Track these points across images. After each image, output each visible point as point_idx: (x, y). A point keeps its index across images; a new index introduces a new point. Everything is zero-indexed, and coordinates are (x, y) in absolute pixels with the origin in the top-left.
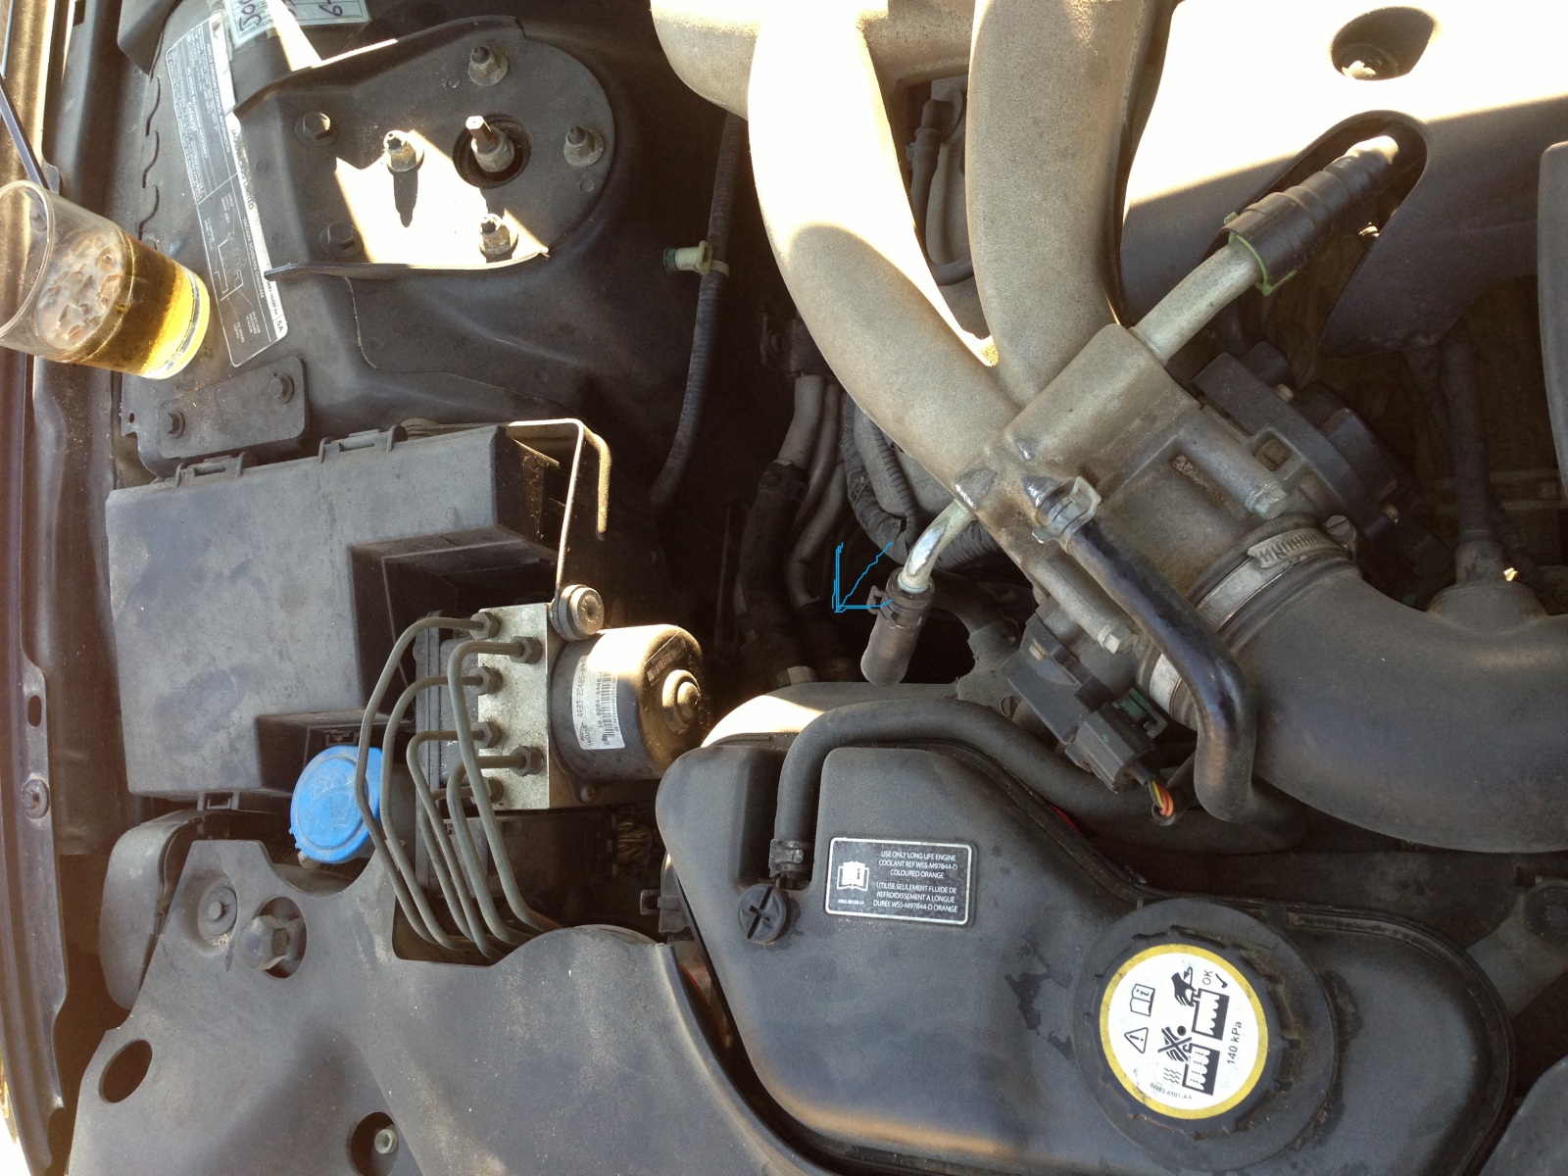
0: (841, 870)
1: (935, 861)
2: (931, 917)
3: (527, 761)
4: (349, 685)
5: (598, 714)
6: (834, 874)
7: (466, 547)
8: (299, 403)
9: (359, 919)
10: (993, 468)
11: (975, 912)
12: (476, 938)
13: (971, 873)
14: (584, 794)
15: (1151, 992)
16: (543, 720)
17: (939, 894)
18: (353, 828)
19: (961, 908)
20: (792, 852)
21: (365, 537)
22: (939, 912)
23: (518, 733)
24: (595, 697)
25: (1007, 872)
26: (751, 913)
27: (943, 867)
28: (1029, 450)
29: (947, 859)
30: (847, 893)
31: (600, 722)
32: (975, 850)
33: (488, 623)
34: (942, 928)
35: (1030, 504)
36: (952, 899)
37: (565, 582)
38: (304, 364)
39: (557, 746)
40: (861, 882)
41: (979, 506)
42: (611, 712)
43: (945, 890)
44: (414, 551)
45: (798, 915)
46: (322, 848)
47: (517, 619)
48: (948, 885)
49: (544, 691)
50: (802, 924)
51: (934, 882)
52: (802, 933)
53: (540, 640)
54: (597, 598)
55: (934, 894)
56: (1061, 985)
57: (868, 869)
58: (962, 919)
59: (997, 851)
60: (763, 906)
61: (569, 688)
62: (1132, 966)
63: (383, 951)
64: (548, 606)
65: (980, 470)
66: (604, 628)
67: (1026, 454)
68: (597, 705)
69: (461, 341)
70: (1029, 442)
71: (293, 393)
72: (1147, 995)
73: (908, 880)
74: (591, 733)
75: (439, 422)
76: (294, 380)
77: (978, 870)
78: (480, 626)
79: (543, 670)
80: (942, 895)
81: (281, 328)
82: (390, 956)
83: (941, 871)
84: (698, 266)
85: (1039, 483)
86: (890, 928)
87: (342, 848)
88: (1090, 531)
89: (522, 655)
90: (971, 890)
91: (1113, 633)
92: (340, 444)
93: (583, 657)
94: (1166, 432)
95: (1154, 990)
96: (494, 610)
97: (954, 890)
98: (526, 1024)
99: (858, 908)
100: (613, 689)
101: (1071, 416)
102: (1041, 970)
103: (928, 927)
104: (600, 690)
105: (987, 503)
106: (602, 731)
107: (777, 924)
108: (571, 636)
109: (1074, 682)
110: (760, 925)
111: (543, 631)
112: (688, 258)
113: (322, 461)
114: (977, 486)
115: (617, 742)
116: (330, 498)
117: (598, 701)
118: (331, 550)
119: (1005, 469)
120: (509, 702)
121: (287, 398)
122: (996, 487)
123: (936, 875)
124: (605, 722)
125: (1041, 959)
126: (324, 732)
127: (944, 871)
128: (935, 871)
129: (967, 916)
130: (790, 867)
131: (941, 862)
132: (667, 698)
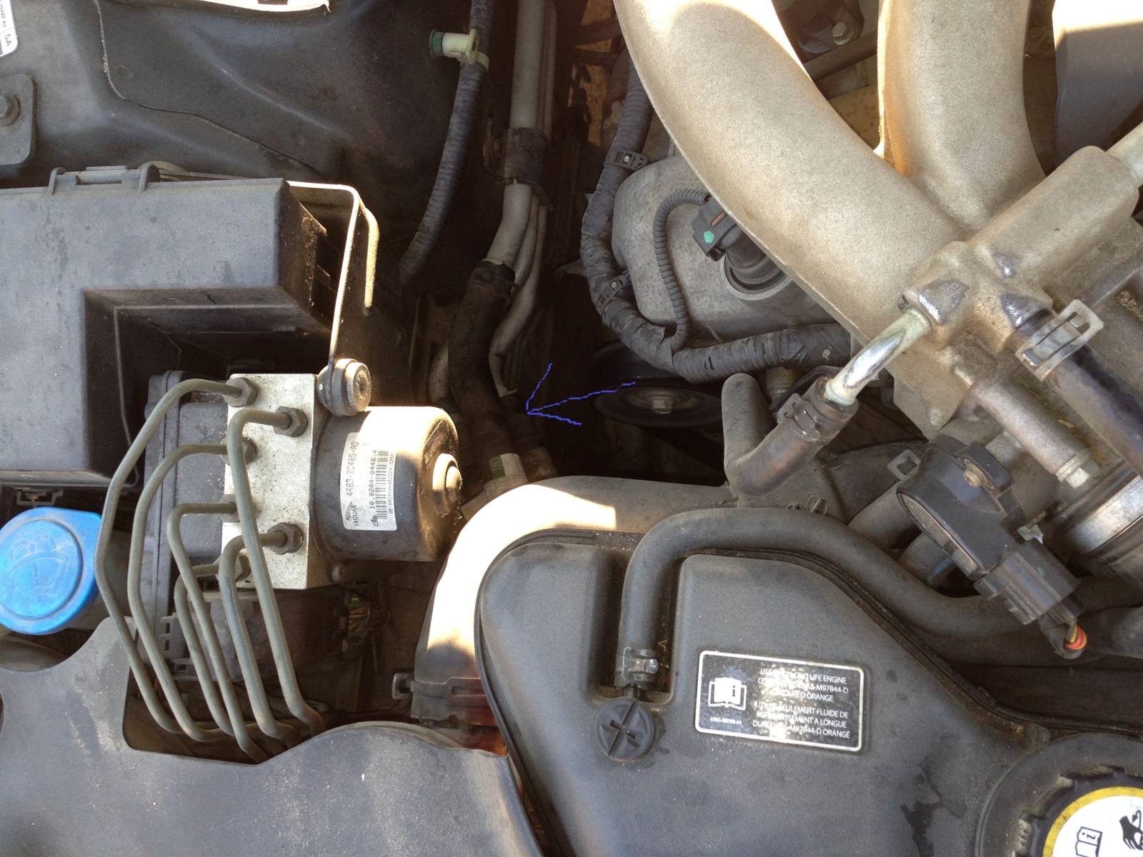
0: (713, 686)
1: (823, 683)
2: (820, 742)
3: (285, 538)
4: (72, 443)
5: (371, 495)
6: (705, 689)
7: (224, 307)
8: (25, 127)
9: (74, 701)
10: (965, 282)
11: (871, 737)
12: (238, 732)
13: (864, 697)
14: (336, 573)
15: (1097, 835)
16: (304, 496)
17: (829, 718)
18: (63, 599)
19: (854, 734)
20: (644, 661)
21: (106, 282)
22: (829, 737)
23: (273, 508)
24: (369, 477)
25: (903, 698)
26: (613, 728)
27: (832, 689)
28: (1010, 265)
29: (836, 681)
30: (721, 711)
31: (372, 503)
32: (868, 672)
33: (248, 390)
34: (833, 755)
35: (1007, 322)
36: (844, 724)
37: (339, 354)
38: (35, 84)
39: (317, 524)
40: (737, 700)
41: (944, 321)
42: (387, 493)
43: (835, 714)
44: (159, 304)
45: (663, 731)
46: (24, 618)
47: (278, 388)
48: (839, 709)
49: (307, 466)
50: (666, 742)
51: (822, 705)
52: (667, 751)
53: (305, 411)
54: (367, 374)
55: (823, 717)
56: (953, 814)
57: (745, 687)
58: (855, 745)
59: (892, 676)
60: (627, 721)
61: (337, 465)
62: (1077, 809)
63: (109, 737)
64: (316, 378)
65: (949, 282)
66: (371, 404)
67: (1007, 271)
68: (371, 486)
69: (216, 86)
70: (1009, 257)
71: (19, 114)
72: (1094, 838)
73: (792, 702)
74: (360, 513)
75: (189, 168)
76: (21, 100)
77: (872, 695)
78: (237, 392)
79: (305, 446)
80: (831, 719)
81: (9, 42)
82: (118, 744)
83: (830, 693)
84: (468, 53)
85: (1021, 302)
86: (773, 752)
87: (47, 621)
88: (1082, 358)
89: (289, 427)
90: (864, 715)
91: (1082, 467)
92: (77, 177)
93: (351, 434)
94: (1126, 265)
95: (1101, 833)
96: (251, 376)
97: (845, 715)
98: (305, 831)
99: (734, 728)
100: (390, 468)
101: (1057, 235)
102: (934, 799)
103: (816, 752)
104: (375, 470)
105: (953, 318)
106: (374, 512)
107: (644, 743)
108: (340, 410)
109: (998, 509)
110: (624, 743)
111: (309, 404)
112: (457, 44)
113: (53, 193)
114: (946, 300)
115: (389, 523)
116: (62, 234)
117: (372, 481)
118: (60, 293)
119: (977, 283)
120: (263, 474)
121: (9, 120)
122: (966, 301)
123: (824, 698)
124: (379, 503)
125: (934, 788)
126: (16, 488)
127: (834, 693)
128: (823, 693)
129: (860, 742)
130: (643, 677)
131: (829, 683)
132: (437, 484)
